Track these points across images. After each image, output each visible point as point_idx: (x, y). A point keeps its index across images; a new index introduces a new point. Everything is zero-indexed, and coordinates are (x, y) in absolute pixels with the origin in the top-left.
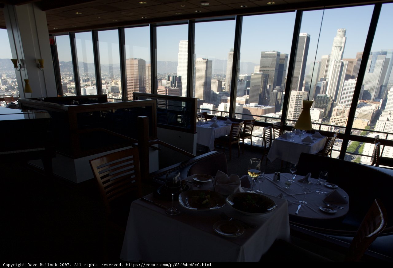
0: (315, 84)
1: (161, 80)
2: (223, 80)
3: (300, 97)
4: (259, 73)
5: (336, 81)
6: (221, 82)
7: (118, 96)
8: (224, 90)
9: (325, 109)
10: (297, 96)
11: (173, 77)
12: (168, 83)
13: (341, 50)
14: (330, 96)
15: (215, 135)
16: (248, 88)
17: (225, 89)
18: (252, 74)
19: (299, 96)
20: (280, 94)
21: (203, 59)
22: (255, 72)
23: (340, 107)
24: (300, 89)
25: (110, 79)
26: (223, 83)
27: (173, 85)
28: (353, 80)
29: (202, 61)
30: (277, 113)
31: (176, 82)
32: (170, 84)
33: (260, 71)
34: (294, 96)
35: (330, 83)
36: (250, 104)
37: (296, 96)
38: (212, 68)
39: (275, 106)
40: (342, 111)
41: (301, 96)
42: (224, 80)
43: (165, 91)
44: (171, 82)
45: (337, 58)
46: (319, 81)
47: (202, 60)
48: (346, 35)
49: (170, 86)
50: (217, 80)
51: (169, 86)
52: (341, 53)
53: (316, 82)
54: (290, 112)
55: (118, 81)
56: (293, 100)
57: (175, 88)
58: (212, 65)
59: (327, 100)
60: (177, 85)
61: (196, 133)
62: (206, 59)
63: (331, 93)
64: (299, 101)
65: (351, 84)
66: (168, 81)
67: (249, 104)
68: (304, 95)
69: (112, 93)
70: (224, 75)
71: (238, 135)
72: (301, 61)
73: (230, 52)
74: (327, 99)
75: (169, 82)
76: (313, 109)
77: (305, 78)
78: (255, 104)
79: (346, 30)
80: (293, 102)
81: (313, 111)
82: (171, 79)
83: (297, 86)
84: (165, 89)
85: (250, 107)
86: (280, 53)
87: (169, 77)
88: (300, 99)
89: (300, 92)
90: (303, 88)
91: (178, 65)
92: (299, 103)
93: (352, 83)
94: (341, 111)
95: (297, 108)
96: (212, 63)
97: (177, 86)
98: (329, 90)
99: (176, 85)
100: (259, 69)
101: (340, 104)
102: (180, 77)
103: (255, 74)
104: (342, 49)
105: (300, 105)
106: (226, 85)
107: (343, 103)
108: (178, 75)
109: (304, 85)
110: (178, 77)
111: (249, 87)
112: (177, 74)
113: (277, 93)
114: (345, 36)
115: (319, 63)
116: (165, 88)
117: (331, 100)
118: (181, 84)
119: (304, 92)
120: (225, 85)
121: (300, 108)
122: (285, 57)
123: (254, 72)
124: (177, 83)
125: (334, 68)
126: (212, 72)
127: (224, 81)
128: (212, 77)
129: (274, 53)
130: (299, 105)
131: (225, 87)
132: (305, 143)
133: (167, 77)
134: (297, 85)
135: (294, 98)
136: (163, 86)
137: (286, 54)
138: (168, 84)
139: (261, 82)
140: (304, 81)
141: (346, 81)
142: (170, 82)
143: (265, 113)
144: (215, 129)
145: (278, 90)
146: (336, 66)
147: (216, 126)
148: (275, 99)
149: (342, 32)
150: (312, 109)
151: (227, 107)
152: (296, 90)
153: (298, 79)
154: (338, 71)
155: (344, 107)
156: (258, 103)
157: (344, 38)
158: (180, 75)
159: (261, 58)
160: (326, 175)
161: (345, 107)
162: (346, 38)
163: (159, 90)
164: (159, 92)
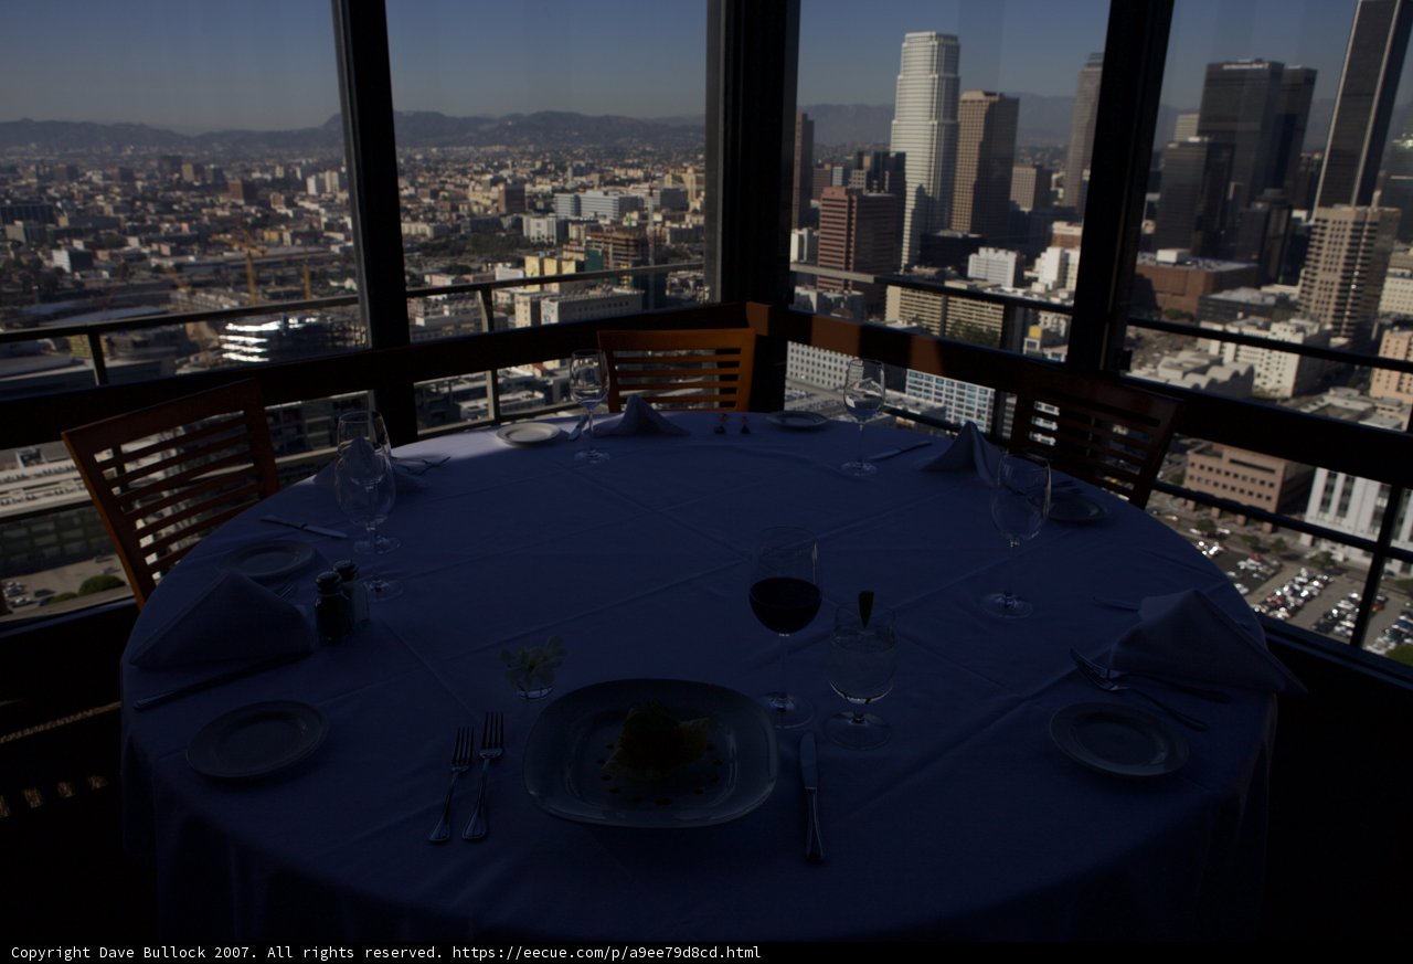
1: (832, 165)
2: (1053, 165)
3: (1368, 231)
6: (1050, 173)
7: (684, 220)
10: (1354, 223)
11: (876, 155)
12: (856, 176)
16: (1152, 197)
17: (1063, 200)
18: (1170, 146)
19: (1363, 224)
21: (987, 94)
22: (1179, 137)
25: (660, 166)
26: (1054, 177)
27: (875, 182)
29: (979, 102)
30: (1265, 289)
31: (884, 175)
32: (864, 181)
33: (1200, 133)
34: (1341, 226)
36: (1160, 252)
37: (1350, 226)
38: (1015, 123)
39: (1258, 261)
41: (1371, 223)
43: (846, 204)
44: (868, 173)
47: (981, 97)
49: (864, 186)
50: (1034, 166)
51: (860, 186)
54: (1324, 286)
55: (685, 172)
57: (882, 194)
60: (887, 182)
62: (994, 94)
64: (1365, 244)
66: (858, 171)
67: (1155, 252)
68: (1382, 220)
69: (663, 211)
70: (1058, 149)
72: (1373, 95)
73: (1086, 69)
75: (861, 172)
78: (1179, 255)
80: (1337, 247)
82: (867, 161)
83: (1352, 190)
84: (846, 198)
85: (1158, 263)
86: (1281, 65)
87: (860, 155)
88: (1367, 238)
89: (1364, 209)
91: (897, 114)
92: (1365, 252)
95: (1353, 272)
96: (1019, 108)
97: (887, 187)
99: (884, 184)
100: (1195, 127)
102: (901, 157)
103: (1183, 145)
106: (1067, 182)
108: (895, 148)
109: (1379, 183)
110: (892, 155)
111: (1155, 191)
112: (889, 145)
118: (904, 178)
120: (1060, 185)
121: (1365, 271)
122: (1302, 81)
123: (1174, 137)
124: (887, 177)
127: (1057, 172)
128: (1017, 156)
129: (1261, 66)
131: (1061, 190)
133: (852, 158)
134: (1352, 185)
135: (1340, 233)
136: (839, 186)
138: (857, 181)
139: (1201, 173)
140: (1382, 167)
142: (864, 171)
143: (1219, 289)
145: (1272, 202)
148: (1259, 234)
151: (1067, 264)
153: (1358, 161)
156: (1189, 251)
158: (901, 150)
159: (1206, 85)
163: (824, 199)
164: (824, 205)
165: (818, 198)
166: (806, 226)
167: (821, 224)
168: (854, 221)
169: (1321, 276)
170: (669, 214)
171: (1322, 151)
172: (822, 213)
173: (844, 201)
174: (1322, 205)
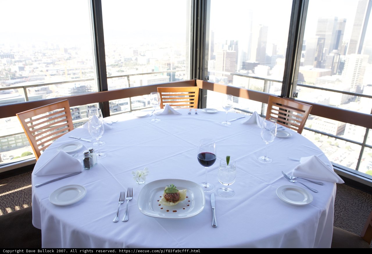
4: (314, 37)
6: (276, 46)
8: (279, 54)
11: (231, 41)
16: (303, 52)
19: (359, 59)
21: (260, 25)
27: (230, 48)
30: (333, 76)
31: (233, 46)
36: (305, 66)
43: (223, 54)
50: (272, 44)
51: (227, 49)
66: (226, 45)
72: (361, 25)
78: (311, 67)
82: (228, 43)
86: (337, 18)
88: (360, 63)
90: (362, 52)
96: (267, 28)
97: (233, 49)
100: (315, 34)
102: (237, 42)
108: (235, 40)
109: (363, 48)
113: (334, 57)
116: (223, 51)
119: (364, 55)
121: (359, 72)
122: (343, 22)
129: (332, 18)
130: (359, 68)
131: (279, 50)
137: (344, 19)
145: (335, 53)
148: (332, 62)
153: (357, 43)
156: (314, 66)
165: (215, 52)
166: (213, 60)
167: (216, 59)
168: (225, 58)
170: (176, 56)
172: (216, 56)
174: (348, 54)
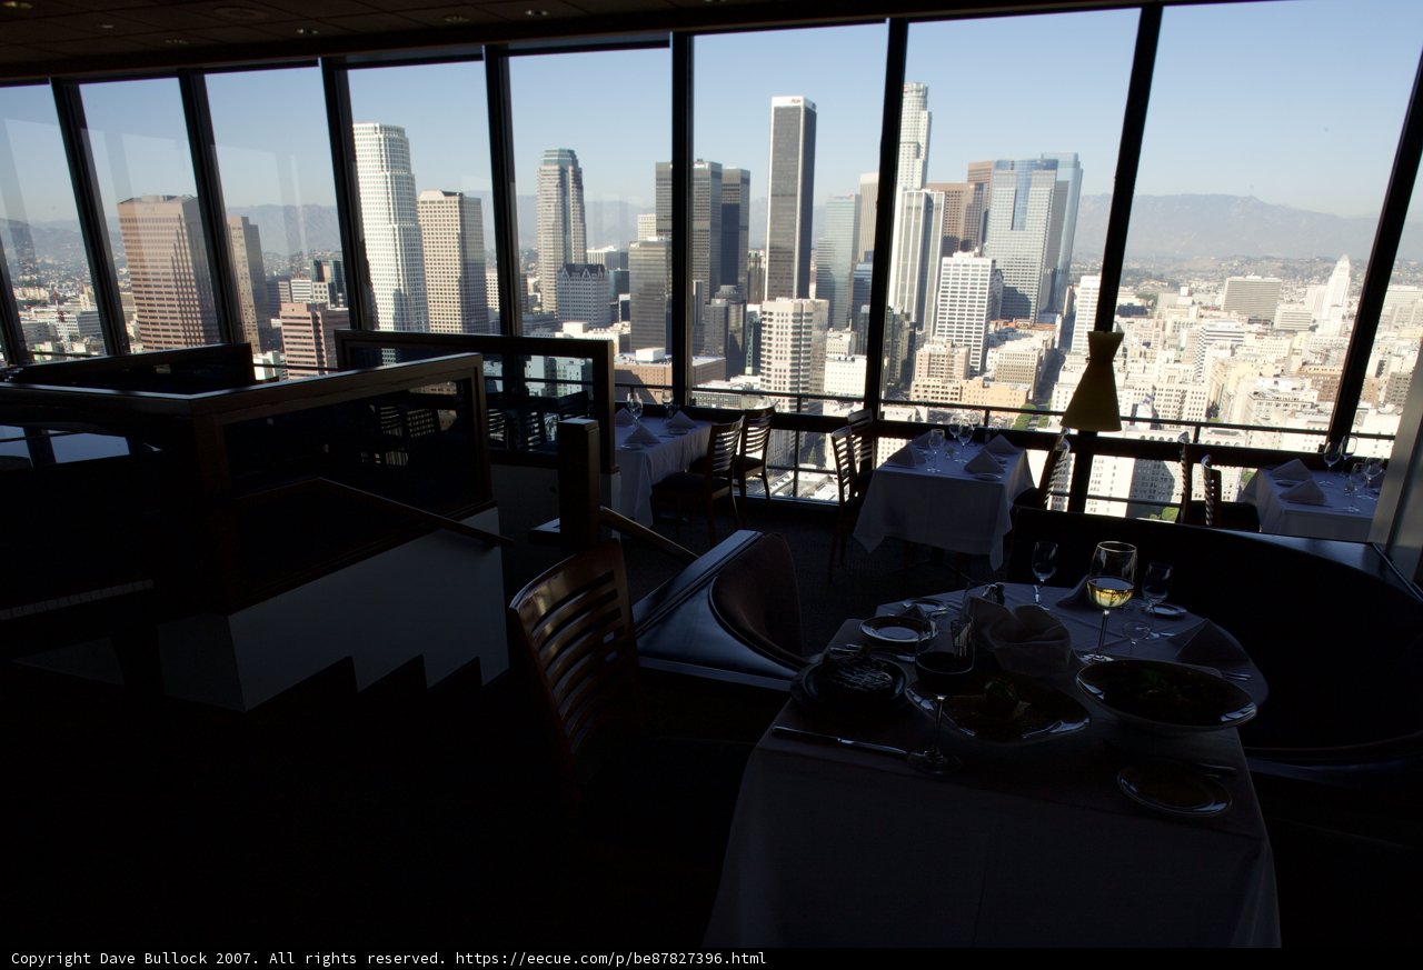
0: (849, 271)
1: (287, 279)
2: (528, 269)
3: (806, 321)
4: (654, 239)
5: (914, 259)
6: (526, 278)
8: (536, 309)
9: (892, 356)
10: (794, 314)
12: (318, 289)
13: (918, 156)
14: (902, 312)
15: (650, 474)
16: (623, 297)
17: (540, 305)
18: (633, 246)
19: (801, 315)
20: (738, 311)
21: (447, 194)
22: (641, 238)
23: (938, 347)
24: (803, 293)
26: (531, 281)
27: (340, 295)
28: (967, 254)
29: (439, 202)
30: (733, 381)
32: (328, 295)
33: (659, 231)
34: (785, 318)
35: (898, 267)
36: (638, 352)
37: (791, 318)
38: (481, 226)
39: (726, 355)
40: (945, 359)
41: (808, 314)
42: (532, 269)
43: (310, 322)
44: (331, 286)
45: (910, 181)
46: (859, 262)
47: (443, 198)
48: (929, 105)
49: (328, 300)
51: (324, 301)
52: (919, 163)
53: (853, 266)
54: (778, 373)
56: (784, 330)
58: (481, 217)
59: (893, 325)
61: (617, 470)
62: (454, 194)
63: (902, 302)
64: (805, 333)
65: (961, 268)
66: (318, 284)
67: (634, 352)
68: (817, 311)
70: (531, 251)
71: (728, 467)
72: (796, 195)
73: (543, 168)
74: (894, 320)
75: (322, 284)
76: (853, 360)
77: (813, 252)
78: (655, 352)
79: (927, 89)
80: (784, 337)
81: (852, 364)
82: (328, 271)
83: (793, 283)
84: (309, 315)
85: (637, 362)
86: (720, 166)
87: (319, 265)
88: (806, 327)
89: (804, 301)
90: (813, 288)
92: (806, 340)
93: (964, 265)
94: (941, 358)
95: (799, 358)
96: (480, 208)
98: (896, 291)
100: (654, 227)
101: (936, 338)
103: (646, 244)
104: (923, 151)
105: (809, 346)
106: (544, 287)
107: (946, 333)
109: (813, 277)
111: (626, 292)
113: (727, 310)
114: (925, 107)
115: (853, 199)
116: (308, 310)
117: (907, 324)
119: (817, 301)
120: (537, 289)
121: (809, 358)
122: (739, 182)
123: (636, 236)
125: (902, 214)
126: (485, 242)
127: (534, 275)
128: (488, 260)
129: (702, 166)
130: (805, 346)
131: (539, 295)
132: (980, 475)
133: (310, 268)
134: (793, 278)
135: (784, 324)
136: (300, 302)
137: (743, 171)
138: (319, 295)
139: (665, 272)
140: (812, 262)
141: (946, 260)
142: (326, 284)
144: (648, 451)
145: (729, 298)
146: (909, 208)
147: (649, 441)
148: (722, 329)
149: (914, 94)
150: (849, 359)
152: (790, 296)
153: (793, 257)
154: (917, 225)
155: (949, 345)
156: (663, 349)
157: (924, 114)
159: (657, 184)
160: (1167, 575)
161: (953, 346)
162: (930, 114)
163: (284, 318)
164: (284, 324)
165: (277, 317)
166: (270, 349)
167: (286, 346)
168: (323, 341)
169: (775, 364)
170: (94, 343)
171: (764, 248)
172: (284, 334)
173: (308, 318)
174: (769, 299)
